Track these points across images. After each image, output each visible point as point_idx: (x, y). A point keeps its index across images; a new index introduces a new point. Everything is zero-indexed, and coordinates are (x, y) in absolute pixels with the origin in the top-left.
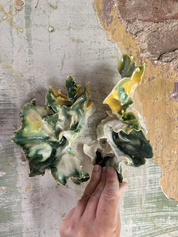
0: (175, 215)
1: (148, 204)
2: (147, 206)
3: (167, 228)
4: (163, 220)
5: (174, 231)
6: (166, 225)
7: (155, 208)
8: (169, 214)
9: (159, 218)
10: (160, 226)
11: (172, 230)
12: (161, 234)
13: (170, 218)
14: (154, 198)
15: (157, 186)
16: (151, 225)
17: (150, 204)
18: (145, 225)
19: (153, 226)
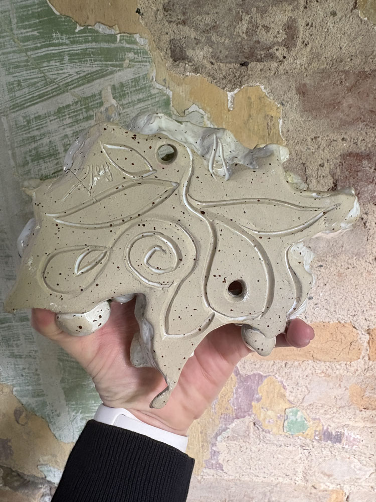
0: (76, 51)
1: (25, 31)
2: (23, 35)
3: (67, 81)
4: (56, 64)
5: (80, 86)
6: (65, 76)
7: (38, 39)
8: (65, 51)
9: (49, 61)
10: (54, 77)
11: (75, 85)
12: (58, 95)
13: (69, 59)
14: (33, 16)
16: (39, 77)
17: (28, 30)
18: (28, 78)
19: (43, 78)
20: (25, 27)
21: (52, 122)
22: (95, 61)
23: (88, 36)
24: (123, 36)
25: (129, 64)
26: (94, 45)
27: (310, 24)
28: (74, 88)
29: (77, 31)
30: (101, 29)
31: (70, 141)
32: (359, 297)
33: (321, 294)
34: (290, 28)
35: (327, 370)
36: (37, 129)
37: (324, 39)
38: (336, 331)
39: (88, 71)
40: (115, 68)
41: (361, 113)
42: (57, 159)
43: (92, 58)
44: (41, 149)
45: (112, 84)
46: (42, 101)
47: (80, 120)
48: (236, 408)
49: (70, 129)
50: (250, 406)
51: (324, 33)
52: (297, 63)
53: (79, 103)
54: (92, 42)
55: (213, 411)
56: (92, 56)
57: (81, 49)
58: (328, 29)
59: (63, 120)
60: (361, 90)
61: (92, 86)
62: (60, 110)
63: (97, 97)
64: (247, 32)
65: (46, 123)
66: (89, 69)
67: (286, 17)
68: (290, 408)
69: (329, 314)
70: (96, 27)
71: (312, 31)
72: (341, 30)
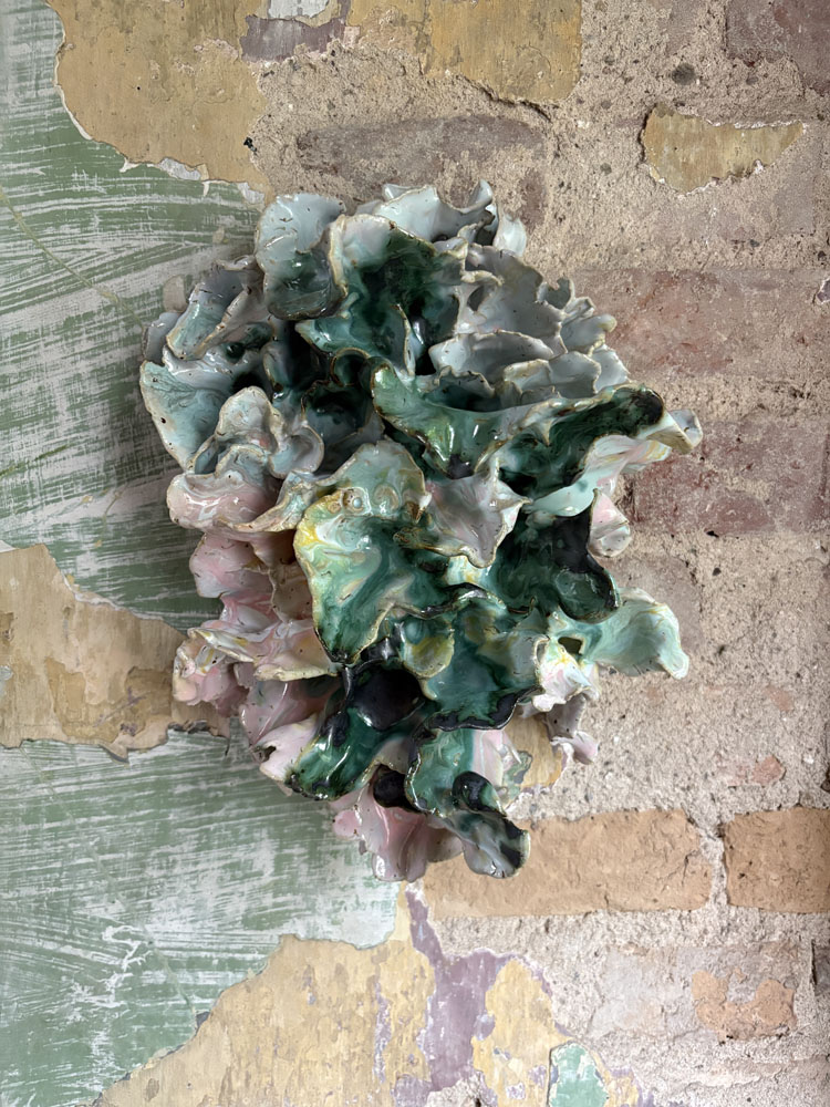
0: (116, 209)
1: (15, 166)
2: (12, 173)
3: (92, 265)
4: (73, 231)
5: (117, 275)
6: (88, 255)
7: (41, 181)
8: (93, 208)
9: (57, 226)
10: (64, 256)
11: (109, 273)
12: (69, 292)
13: (100, 223)
14: (37, 139)
15: (45, 92)
16: (32, 256)
17: (21, 165)
18: (7, 255)
19: (40, 258)
20: (15, 159)
21: (49, 347)
22: (154, 228)
23: (146, 181)
24: (216, 185)
25: (225, 237)
26: (156, 198)
27: (566, 185)
28: (104, 279)
29: (123, 170)
30: (172, 169)
31: (84, 387)
32: (696, 743)
33: (616, 739)
34: (532, 188)
35: (639, 936)
36: (13, 362)
37: (591, 211)
38: (654, 830)
39: (139, 246)
40: (195, 244)
41: (668, 348)
42: (51, 426)
43: (150, 224)
44: (17, 405)
45: (186, 273)
46: (33, 303)
47: (112, 343)
48: (432, 1057)
49: (88, 363)
50: (467, 1050)
51: (591, 202)
52: (545, 252)
53: (114, 309)
54: (151, 192)
55: (377, 1070)
56: (150, 218)
57: (129, 205)
58: (598, 195)
59: (73, 343)
60: (664, 305)
61: (143, 276)
62: (70, 324)
63: (152, 299)
64: (452, 193)
65: (35, 349)
66: (142, 242)
67: (523, 169)
68: (561, 1046)
69: (636, 788)
70: (164, 166)
71: (569, 198)
72: (621, 197)
